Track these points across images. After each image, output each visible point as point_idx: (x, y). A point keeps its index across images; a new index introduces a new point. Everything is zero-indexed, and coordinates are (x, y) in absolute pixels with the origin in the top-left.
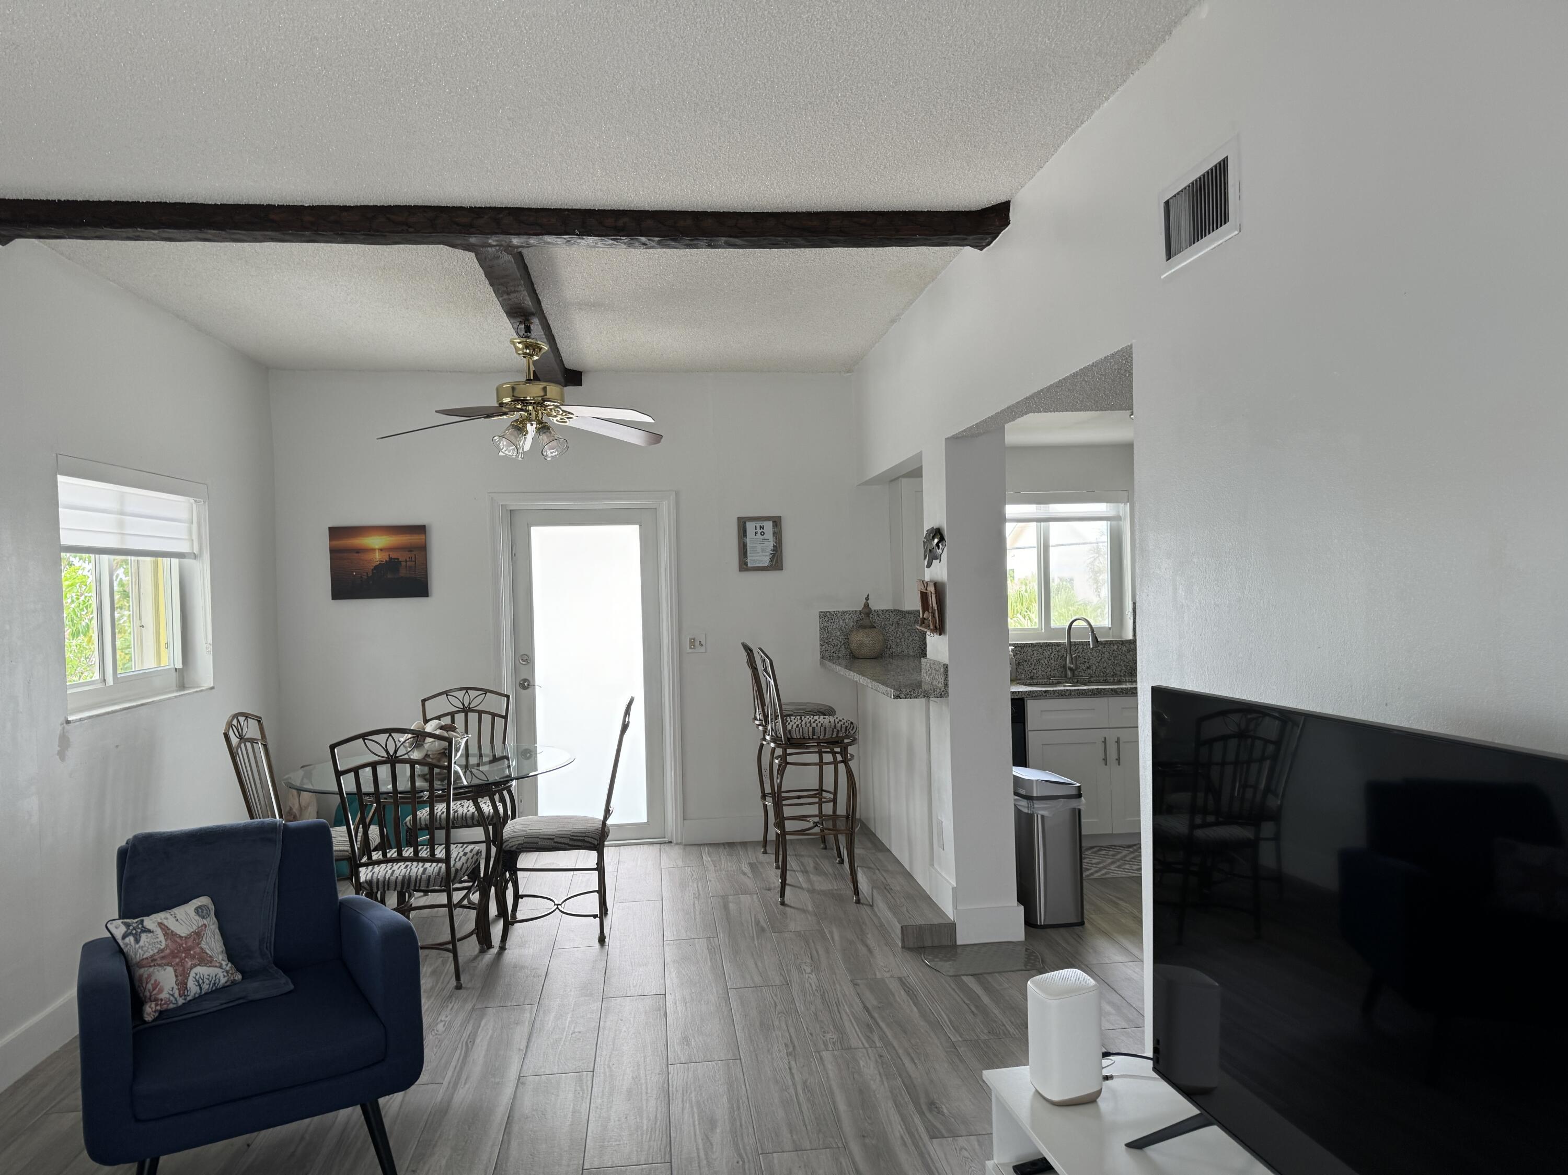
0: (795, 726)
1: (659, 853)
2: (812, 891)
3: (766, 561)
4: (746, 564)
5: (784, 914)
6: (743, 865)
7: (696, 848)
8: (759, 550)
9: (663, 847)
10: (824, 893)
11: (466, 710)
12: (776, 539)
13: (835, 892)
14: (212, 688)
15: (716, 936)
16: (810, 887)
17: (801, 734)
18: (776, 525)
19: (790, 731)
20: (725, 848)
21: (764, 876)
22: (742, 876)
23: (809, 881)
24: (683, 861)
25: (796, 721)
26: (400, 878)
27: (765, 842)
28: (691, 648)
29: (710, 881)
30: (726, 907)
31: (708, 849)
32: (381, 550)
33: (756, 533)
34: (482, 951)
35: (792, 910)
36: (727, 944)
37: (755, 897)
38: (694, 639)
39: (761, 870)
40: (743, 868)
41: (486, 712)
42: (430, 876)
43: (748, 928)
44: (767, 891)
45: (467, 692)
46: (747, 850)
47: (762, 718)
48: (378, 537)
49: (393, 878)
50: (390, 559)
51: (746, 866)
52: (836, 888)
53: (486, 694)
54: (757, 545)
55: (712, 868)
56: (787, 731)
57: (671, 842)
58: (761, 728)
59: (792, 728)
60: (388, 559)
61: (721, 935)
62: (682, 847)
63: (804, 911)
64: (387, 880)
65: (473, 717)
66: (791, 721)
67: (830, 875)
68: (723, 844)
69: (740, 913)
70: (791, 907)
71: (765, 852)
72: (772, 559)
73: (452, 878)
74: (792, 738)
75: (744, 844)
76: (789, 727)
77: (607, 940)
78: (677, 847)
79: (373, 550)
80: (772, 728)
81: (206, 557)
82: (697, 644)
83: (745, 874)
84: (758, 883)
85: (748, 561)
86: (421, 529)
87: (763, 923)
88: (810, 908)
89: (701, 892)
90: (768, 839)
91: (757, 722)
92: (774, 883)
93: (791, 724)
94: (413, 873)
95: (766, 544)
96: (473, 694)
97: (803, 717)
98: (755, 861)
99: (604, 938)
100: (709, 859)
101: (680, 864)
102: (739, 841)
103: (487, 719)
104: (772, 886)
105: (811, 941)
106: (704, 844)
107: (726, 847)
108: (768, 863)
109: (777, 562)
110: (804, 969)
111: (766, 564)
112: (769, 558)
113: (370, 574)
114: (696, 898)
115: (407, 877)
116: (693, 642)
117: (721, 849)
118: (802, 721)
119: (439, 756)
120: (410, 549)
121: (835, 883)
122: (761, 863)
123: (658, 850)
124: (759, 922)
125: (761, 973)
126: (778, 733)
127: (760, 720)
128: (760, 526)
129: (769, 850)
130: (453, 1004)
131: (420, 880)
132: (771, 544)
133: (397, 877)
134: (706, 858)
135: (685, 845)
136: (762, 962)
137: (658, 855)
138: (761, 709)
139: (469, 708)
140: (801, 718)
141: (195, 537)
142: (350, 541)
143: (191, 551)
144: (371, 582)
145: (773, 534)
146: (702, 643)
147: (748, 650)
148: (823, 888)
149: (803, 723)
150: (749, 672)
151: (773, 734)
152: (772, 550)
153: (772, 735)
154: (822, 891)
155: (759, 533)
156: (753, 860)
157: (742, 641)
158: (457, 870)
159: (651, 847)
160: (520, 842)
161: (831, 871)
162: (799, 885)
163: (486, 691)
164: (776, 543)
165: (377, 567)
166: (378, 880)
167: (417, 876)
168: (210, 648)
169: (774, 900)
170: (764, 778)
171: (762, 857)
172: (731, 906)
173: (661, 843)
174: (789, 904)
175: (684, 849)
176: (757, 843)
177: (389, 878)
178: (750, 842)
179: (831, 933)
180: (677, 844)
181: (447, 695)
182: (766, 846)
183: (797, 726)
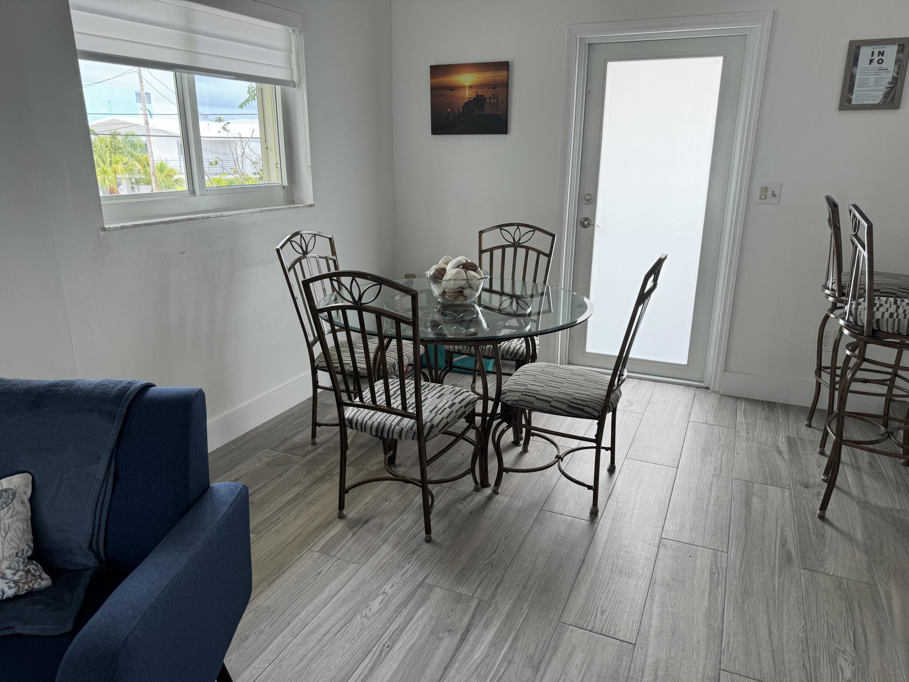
0: (887, 315)
1: (692, 399)
2: (864, 505)
3: (878, 97)
4: (849, 101)
5: (822, 536)
6: (780, 438)
7: (732, 401)
8: (871, 82)
9: (699, 392)
10: (880, 512)
11: (516, 245)
12: (899, 69)
13: (896, 514)
14: (312, 206)
15: (725, 550)
16: (862, 496)
17: (896, 328)
18: (903, 50)
19: (878, 320)
20: (764, 408)
21: (803, 461)
22: (776, 456)
23: (861, 485)
24: (714, 416)
25: (888, 306)
26: (376, 424)
27: (813, 411)
28: (761, 198)
29: (738, 453)
30: (748, 502)
31: (745, 406)
32: (470, 87)
33: (871, 61)
34: (477, 490)
35: (834, 532)
36: (737, 570)
37: (787, 493)
38: (767, 189)
39: (801, 452)
40: (780, 443)
41: (533, 249)
42: (402, 429)
43: (770, 548)
44: (803, 488)
45: (518, 228)
46: (788, 418)
47: (835, 287)
48: (467, 74)
49: (370, 422)
50: (478, 96)
51: (784, 441)
52: (898, 508)
53: (534, 231)
54: (869, 77)
55: (743, 433)
56: (874, 320)
57: (708, 388)
58: (831, 299)
59: (882, 317)
60: (475, 97)
61: (733, 551)
62: (718, 396)
63: (850, 539)
64: (364, 423)
65: (521, 252)
66: (881, 305)
67: (891, 481)
68: (763, 402)
69: (764, 518)
70: (832, 525)
71: (809, 426)
72: (886, 96)
73: (425, 434)
74: (879, 331)
75: (786, 408)
76: (878, 315)
77: (600, 514)
78: (713, 395)
79: (464, 87)
80: (850, 311)
81: (304, 85)
82: (769, 194)
83: (780, 452)
84: (794, 471)
85: (854, 97)
86: (505, 66)
87: (791, 546)
88: (859, 535)
89: (723, 469)
90: (817, 407)
91: (827, 292)
92: (814, 477)
93: (882, 310)
94: (388, 423)
95: (883, 74)
96: (523, 230)
97: (899, 300)
98: (796, 436)
99: (598, 511)
100: (743, 420)
101: (711, 419)
102: (781, 402)
103: (533, 255)
104: (811, 481)
105: (856, 604)
106: (742, 398)
107: (766, 407)
108: (811, 442)
109: (893, 99)
110: (841, 666)
111: (877, 102)
112: (883, 92)
113: (461, 111)
114: (716, 476)
115: (382, 425)
116: (765, 190)
117: (759, 409)
118: (898, 307)
119: (456, 294)
120: (493, 85)
121: (897, 499)
122: (802, 440)
123: (693, 395)
124: (786, 541)
125: (773, 651)
126: (859, 320)
127: (832, 290)
128: (880, 52)
129: (814, 424)
130: (410, 564)
131: (393, 430)
132: (888, 77)
133: (374, 422)
134: (740, 418)
135: (722, 395)
136: (779, 626)
137: (691, 401)
138: (835, 275)
139: (519, 243)
140: (896, 302)
141: (294, 66)
142: (446, 79)
143: (290, 79)
144: (461, 119)
145: (896, 61)
146: (776, 193)
147: (833, 206)
148: (881, 504)
149: (901, 311)
150: (829, 231)
151: (851, 319)
152: (889, 83)
153: (848, 321)
154: (878, 507)
155: (875, 62)
156: (794, 435)
157: (826, 195)
158: (432, 427)
159: (687, 390)
160: (515, 398)
161: (891, 474)
162: (847, 489)
163: (535, 229)
164: (898, 73)
165: (466, 104)
166: (357, 420)
167: (391, 425)
168: (310, 169)
169: (811, 506)
170: (823, 345)
171: (806, 432)
172: (755, 500)
173: (697, 387)
174: (830, 519)
175: (720, 400)
176: (801, 409)
177: (367, 421)
178: (794, 406)
179: (889, 597)
180: (714, 392)
181: (501, 229)
182: (811, 420)
183: (891, 315)
